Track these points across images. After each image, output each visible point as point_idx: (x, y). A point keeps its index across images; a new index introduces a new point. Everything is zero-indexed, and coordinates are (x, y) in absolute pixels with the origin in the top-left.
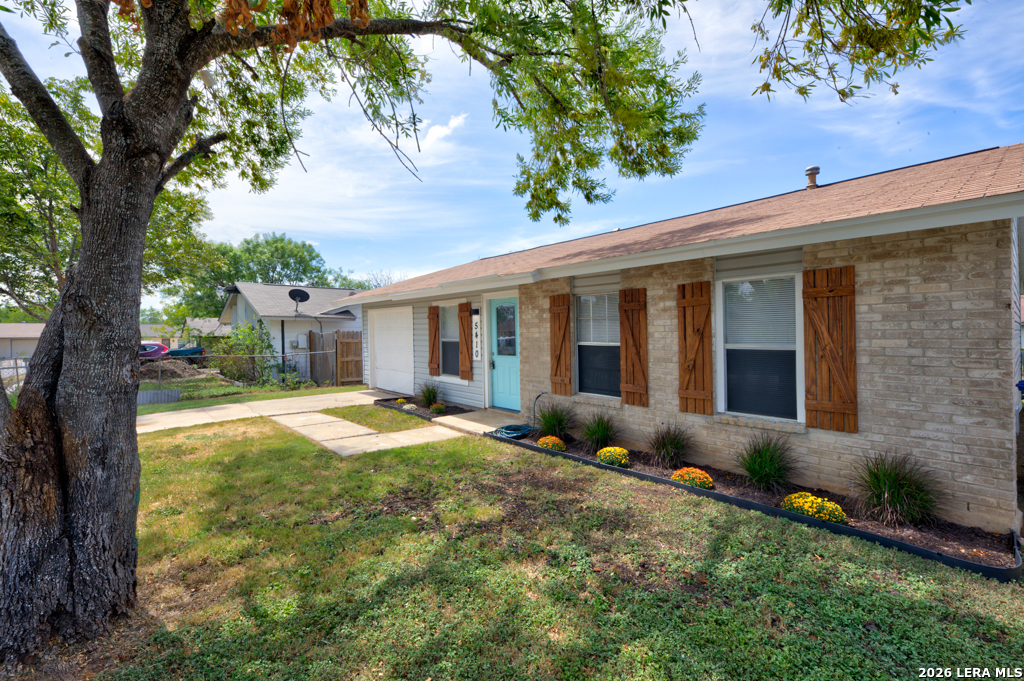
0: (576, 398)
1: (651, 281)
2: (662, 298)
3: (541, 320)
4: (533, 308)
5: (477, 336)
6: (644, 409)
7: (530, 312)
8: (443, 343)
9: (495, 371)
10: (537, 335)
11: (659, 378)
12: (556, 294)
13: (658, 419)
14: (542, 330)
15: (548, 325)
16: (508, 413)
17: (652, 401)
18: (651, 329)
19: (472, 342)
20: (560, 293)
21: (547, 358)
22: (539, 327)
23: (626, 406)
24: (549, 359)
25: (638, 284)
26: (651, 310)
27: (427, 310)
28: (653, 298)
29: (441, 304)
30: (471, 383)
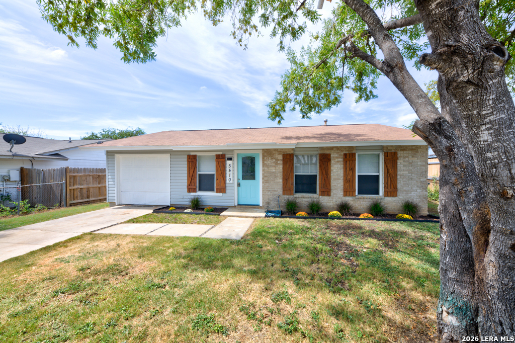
0: (295, 196)
1: (333, 151)
2: (337, 158)
3: (277, 164)
4: (272, 159)
5: (230, 171)
6: (329, 197)
7: (270, 160)
8: (199, 174)
9: (240, 188)
10: (274, 171)
11: (335, 186)
12: (286, 153)
13: (334, 200)
14: (277, 168)
15: (281, 166)
16: (252, 206)
17: (332, 194)
18: (332, 168)
19: (226, 174)
20: (288, 153)
21: (280, 180)
22: (275, 167)
23: (321, 197)
24: (281, 181)
25: (327, 152)
26: (332, 162)
27: (186, 157)
28: (333, 157)
29: (198, 154)
30: (224, 194)
